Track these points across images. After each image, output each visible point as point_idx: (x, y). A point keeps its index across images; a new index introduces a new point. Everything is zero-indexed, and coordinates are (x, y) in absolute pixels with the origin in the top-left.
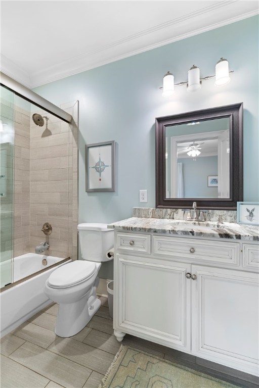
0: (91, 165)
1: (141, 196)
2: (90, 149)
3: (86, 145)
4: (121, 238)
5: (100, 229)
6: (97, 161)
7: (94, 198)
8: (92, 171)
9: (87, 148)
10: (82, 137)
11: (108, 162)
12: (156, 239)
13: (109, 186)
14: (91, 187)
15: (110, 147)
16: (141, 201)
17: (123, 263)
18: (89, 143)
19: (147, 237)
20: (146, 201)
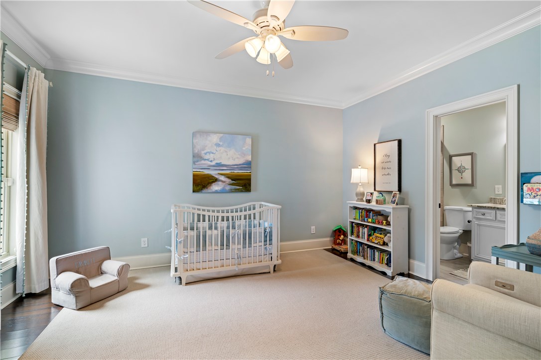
0: (454, 168)
1: (496, 190)
2: (453, 158)
3: (450, 155)
4: (476, 211)
5: (462, 209)
6: (459, 165)
7: (457, 190)
8: (455, 173)
9: (451, 157)
10: (446, 148)
11: (468, 166)
12: (498, 212)
13: (470, 182)
14: (454, 182)
15: (470, 157)
16: (497, 193)
17: (478, 225)
18: (452, 153)
19: (493, 212)
20: (501, 193)
